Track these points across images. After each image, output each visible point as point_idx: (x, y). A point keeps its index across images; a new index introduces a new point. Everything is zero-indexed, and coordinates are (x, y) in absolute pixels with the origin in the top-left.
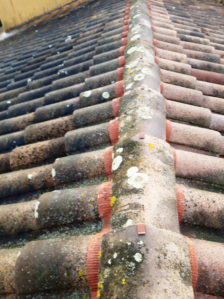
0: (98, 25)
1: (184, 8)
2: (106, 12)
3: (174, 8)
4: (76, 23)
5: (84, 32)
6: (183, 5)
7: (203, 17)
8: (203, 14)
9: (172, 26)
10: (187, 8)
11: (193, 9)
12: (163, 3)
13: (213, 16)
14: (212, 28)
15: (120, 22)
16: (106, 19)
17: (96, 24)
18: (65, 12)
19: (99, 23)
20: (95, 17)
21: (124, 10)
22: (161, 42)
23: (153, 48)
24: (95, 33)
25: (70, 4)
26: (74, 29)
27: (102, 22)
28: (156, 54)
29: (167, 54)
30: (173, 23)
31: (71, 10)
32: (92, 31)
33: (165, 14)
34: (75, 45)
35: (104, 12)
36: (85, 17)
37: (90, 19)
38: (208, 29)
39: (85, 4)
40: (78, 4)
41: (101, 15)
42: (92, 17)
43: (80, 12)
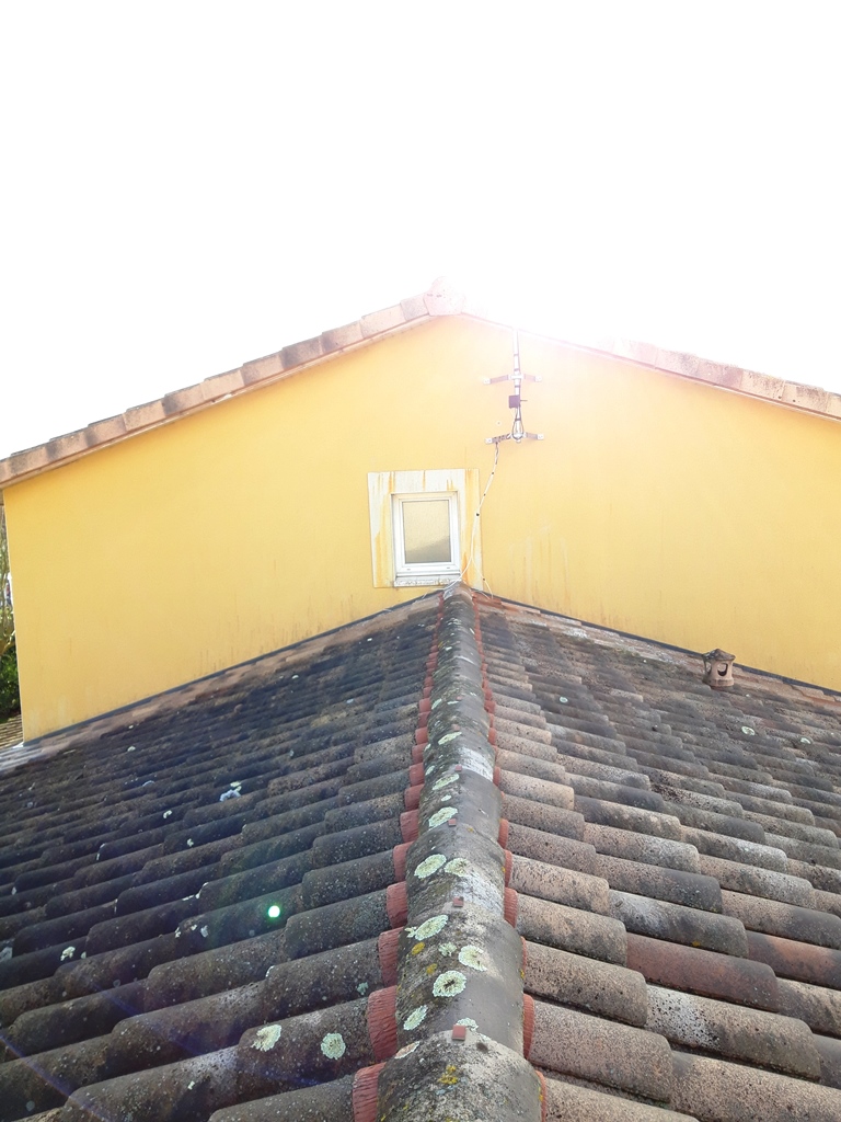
0: (333, 750)
1: (596, 698)
2: (361, 707)
3: (563, 700)
4: (263, 737)
5: (286, 771)
6: (591, 688)
7: (654, 729)
8: (655, 720)
9: (559, 768)
10: (604, 700)
11: (621, 702)
12: (530, 686)
13: (686, 727)
14: (684, 772)
15: (398, 747)
16: (358, 732)
17: (327, 744)
18: (235, 688)
19: (336, 744)
20: (324, 720)
21: (414, 706)
22: (525, 829)
23: (496, 858)
24: (319, 781)
25: (254, 662)
26: (253, 755)
27: (346, 740)
28: (508, 876)
30: (561, 756)
31: (254, 685)
32: (311, 772)
33: (540, 726)
34: (251, 820)
35: (355, 704)
37: (308, 724)
38: (674, 776)
39: (300, 669)
40: (278, 666)
41: (344, 714)
42: (317, 720)
43: (279, 696)
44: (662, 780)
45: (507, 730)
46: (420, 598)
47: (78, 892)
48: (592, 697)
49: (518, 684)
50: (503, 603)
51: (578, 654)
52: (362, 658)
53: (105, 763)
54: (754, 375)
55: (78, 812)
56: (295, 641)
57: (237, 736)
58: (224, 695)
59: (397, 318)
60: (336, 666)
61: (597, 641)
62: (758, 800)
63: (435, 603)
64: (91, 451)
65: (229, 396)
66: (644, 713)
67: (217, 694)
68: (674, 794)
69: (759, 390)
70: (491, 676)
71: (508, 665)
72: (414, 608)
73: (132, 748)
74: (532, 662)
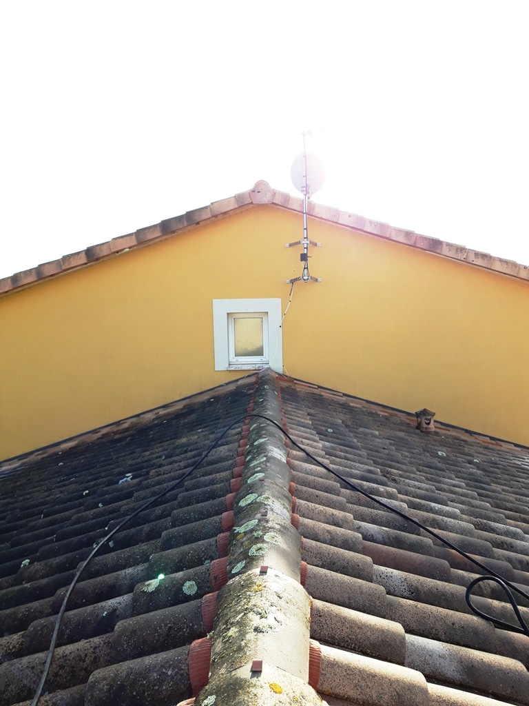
0: (189, 454)
1: (350, 431)
2: (207, 433)
3: (330, 430)
4: (145, 451)
5: (160, 466)
6: (347, 426)
7: (384, 448)
8: (385, 444)
9: (326, 461)
10: (355, 432)
11: (365, 434)
12: (310, 422)
13: (404, 449)
14: (402, 470)
15: (229, 450)
16: (205, 445)
17: (186, 452)
18: (127, 430)
19: (191, 451)
20: (184, 440)
21: (239, 429)
22: (305, 488)
23: (287, 498)
25: (138, 415)
26: (139, 460)
27: (197, 449)
28: (294, 509)
29: (316, 511)
30: (328, 456)
31: (139, 427)
32: (176, 465)
33: (315, 441)
34: (139, 491)
35: (202, 432)
36: (165, 439)
37: (173, 444)
38: (395, 471)
39: (168, 417)
40: (154, 417)
41: (196, 437)
42: (179, 441)
43: (155, 431)
44: (388, 473)
46: (243, 378)
47: (30, 534)
48: (347, 430)
49: (303, 420)
50: (295, 381)
51: (340, 410)
52: (207, 409)
53: (44, 472)
54: (449, 245)
55: (28, 496)
56: (165, 403)
57: (129, 452)
58: (120, 433)
59: (233, 205)
60: (190, 414)
61: (352, 404)
62: (445, 487)
63: (253, 379)
64: (39, 282)
65: (128, 250)
66: (379, 440)
67: (115, 433)
68: (395, 480)
69: (452, 254)
70: (287, 416)
71: (297, 411)
72: (240, 382)
73: (61, 464)
74: (312, 411)
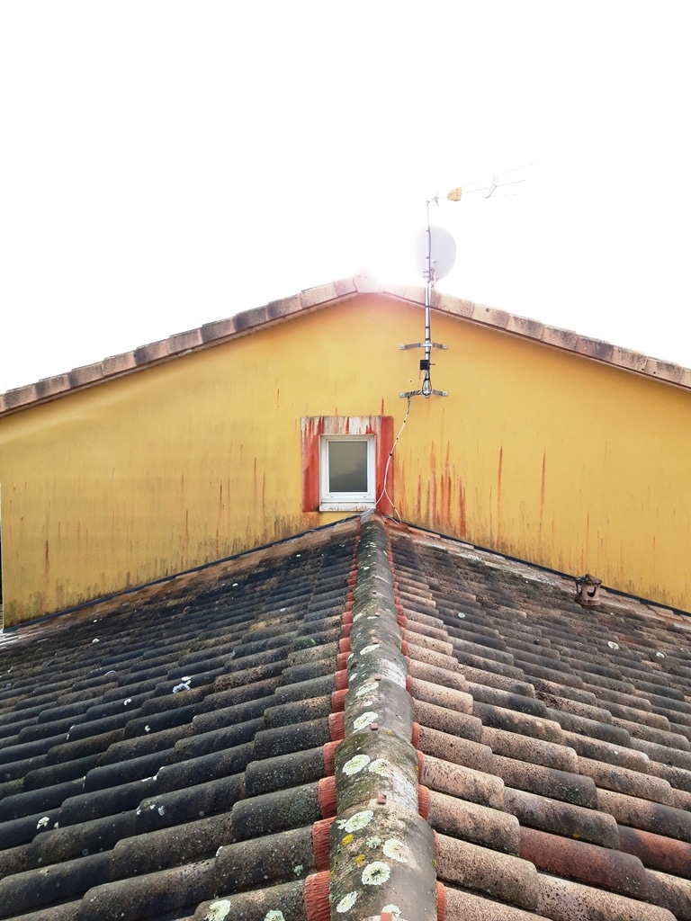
0: (269, 652)
2: (292, 616)
3: (461, 615)
4: (209, 637)
5: (230, 669)
6: (484, 605)
7: (536, 643)
8: (537, 634)
9: (460, 678)
12: (434, 603)
13: (563, 641)
14: (563, 682)
15: (325, 655)
16: (290, 638)
17: (263, 648)
18: (185, 592)
19: (271, 647)
20: (262, 625)
21: (338, 617)
24: (258, 679)
26: (201, 653)
27: (280, 644)
30: (461, 666)
31: (200, 590)
33: (442, 639)
34: (199, 712)
35: (287, 613)
37: (247, 628)
38: (553, 684)
39: (240, 578)
40: (220, 574)
41: (278, 621)
42: (255, 625)
43: (222, 601)
44: (545, 688)
45: (415, 642)
46: (340, 522)
47: (51, 768)
48: (485, 613)
49: (424, 600)
50: (410, 529)
51: (472, 574)
52: (292, 571)
53: (73, 652)
54: (622, 351)
55: (50, 695)
56: (235, 554)
57: (187, 635)
58: (175, 598)
59: (331, 295)
60: (270, 577)
61: (487, 563)
62: (624, 708)
63: (352, 526)
64: (73, 391)
65: (190, 351)
66: (528, 628)
67: (169, 596)
68: (554, 701)
69: (626, 363)
70: (402, 593)
71: (416, 583)
72: (336, 529)
73: (96, 640)
74: (435, 581)
